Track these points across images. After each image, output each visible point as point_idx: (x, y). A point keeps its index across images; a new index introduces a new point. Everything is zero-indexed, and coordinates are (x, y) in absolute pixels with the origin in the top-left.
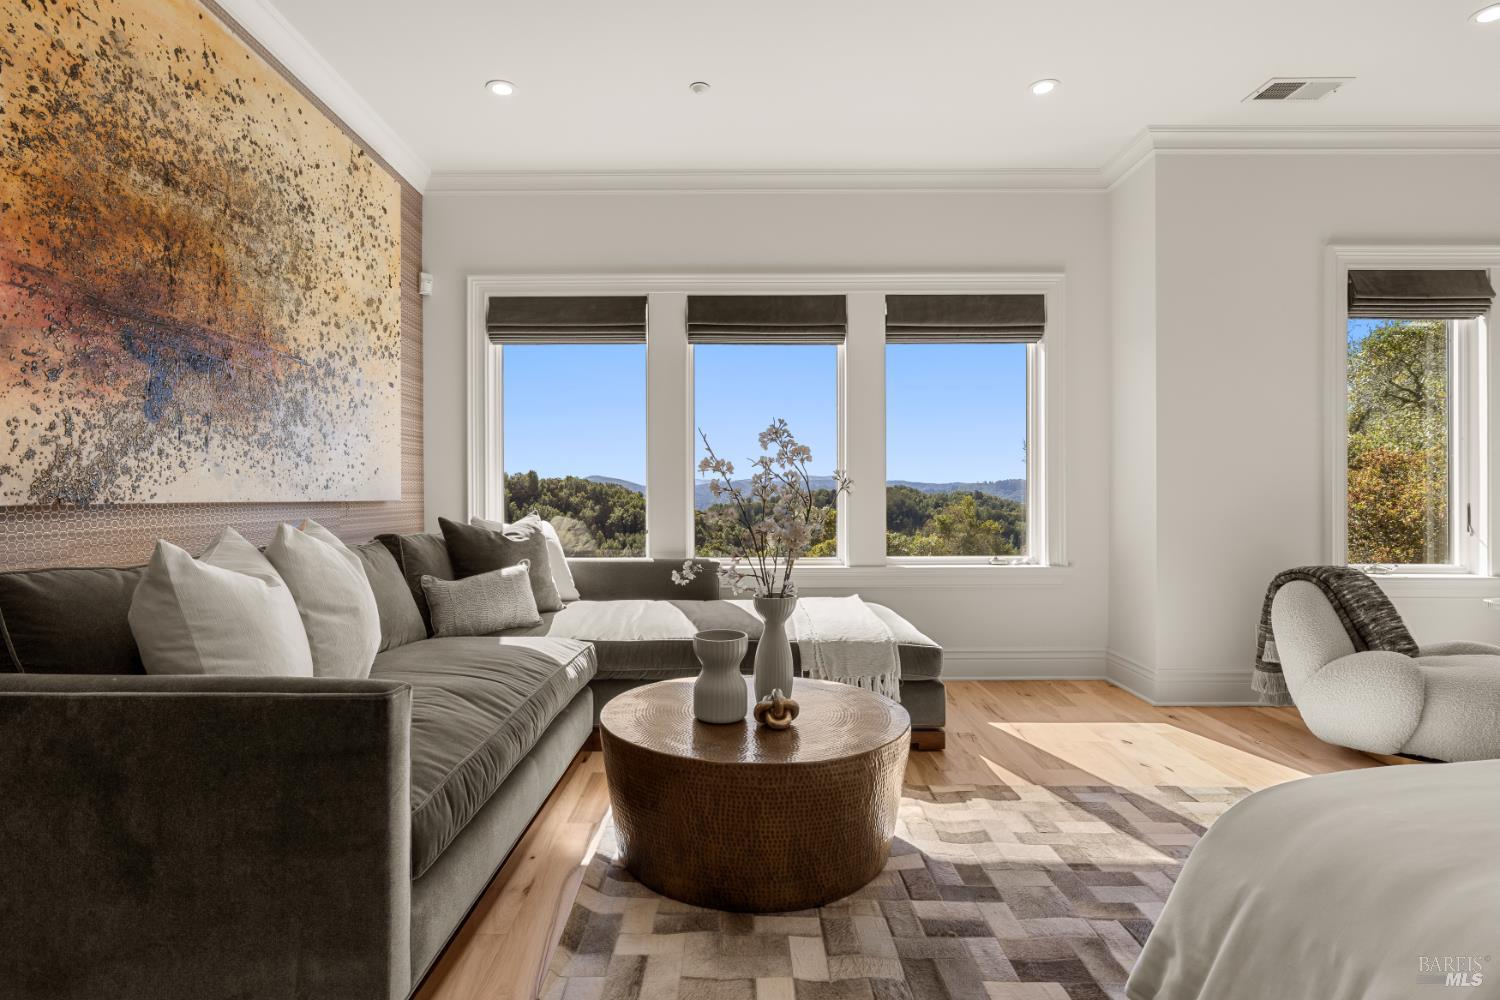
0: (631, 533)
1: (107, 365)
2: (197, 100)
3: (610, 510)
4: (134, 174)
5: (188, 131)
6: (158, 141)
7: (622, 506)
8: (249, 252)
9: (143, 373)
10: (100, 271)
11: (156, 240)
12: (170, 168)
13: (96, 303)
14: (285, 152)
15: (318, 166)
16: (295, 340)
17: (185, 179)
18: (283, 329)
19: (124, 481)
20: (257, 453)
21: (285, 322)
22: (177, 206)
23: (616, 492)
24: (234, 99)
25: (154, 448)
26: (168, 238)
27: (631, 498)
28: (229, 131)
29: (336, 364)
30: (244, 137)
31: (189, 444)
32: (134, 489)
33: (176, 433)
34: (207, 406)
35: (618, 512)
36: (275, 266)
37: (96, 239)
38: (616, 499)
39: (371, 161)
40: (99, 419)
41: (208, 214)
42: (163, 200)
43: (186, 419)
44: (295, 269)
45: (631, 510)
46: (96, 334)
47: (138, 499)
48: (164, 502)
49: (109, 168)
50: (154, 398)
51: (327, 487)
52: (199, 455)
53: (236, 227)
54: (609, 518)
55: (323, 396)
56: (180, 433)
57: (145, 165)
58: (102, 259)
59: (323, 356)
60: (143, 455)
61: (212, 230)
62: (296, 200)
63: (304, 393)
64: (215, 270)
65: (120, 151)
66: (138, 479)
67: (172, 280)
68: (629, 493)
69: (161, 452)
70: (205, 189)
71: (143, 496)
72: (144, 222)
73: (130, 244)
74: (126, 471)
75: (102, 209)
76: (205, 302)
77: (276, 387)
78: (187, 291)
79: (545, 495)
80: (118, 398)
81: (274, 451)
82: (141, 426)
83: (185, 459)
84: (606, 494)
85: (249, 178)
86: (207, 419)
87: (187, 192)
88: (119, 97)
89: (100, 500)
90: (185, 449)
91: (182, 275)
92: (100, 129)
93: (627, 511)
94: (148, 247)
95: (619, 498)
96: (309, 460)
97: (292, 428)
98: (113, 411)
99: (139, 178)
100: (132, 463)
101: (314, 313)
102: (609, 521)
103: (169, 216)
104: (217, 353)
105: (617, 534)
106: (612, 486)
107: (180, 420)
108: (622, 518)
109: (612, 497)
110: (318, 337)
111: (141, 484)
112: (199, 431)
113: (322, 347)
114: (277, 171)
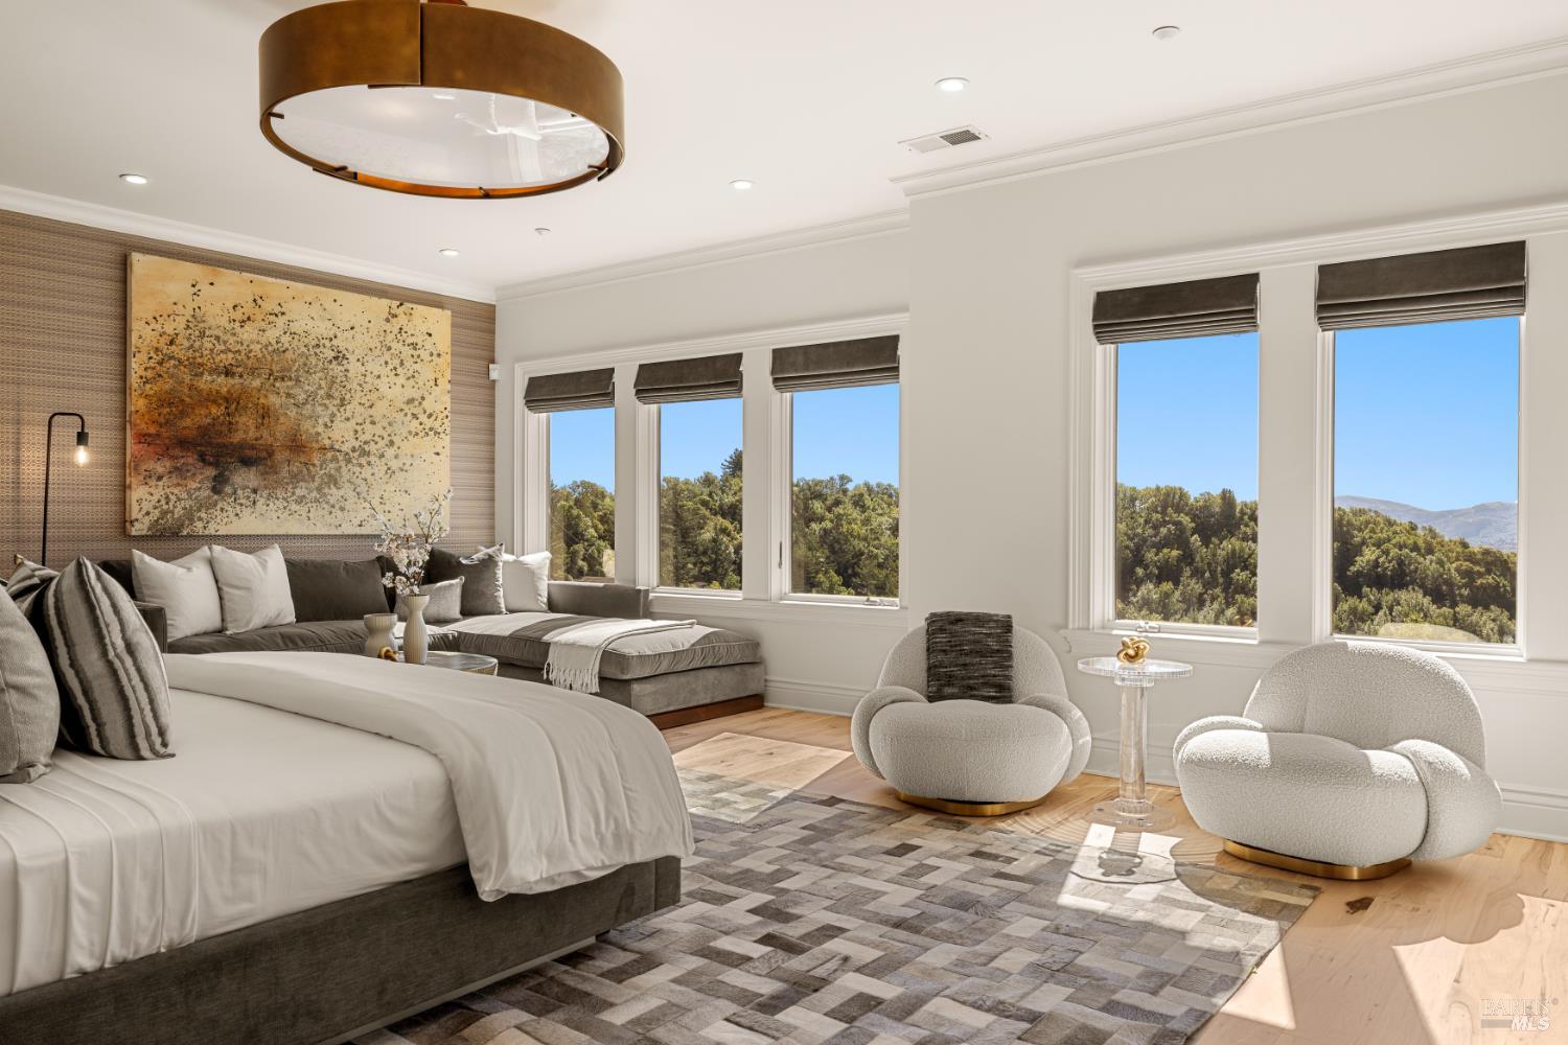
0: (1392, 589)
1: (188, 471)
2: (248, 326)
3: (1358, 550)
4: (207, 377)
5: (242, 344)
6: (223, 356)
7: (1378, 545)
8: (288, 395)
9: (211, 472)
10: (184, 428)
11: (219, 405)
12: (229, 367)
13: (183, 443)
14: (322, 328)
15: (352, 328)
16: (329, 438)
17: (240, 370)
18: (318, 434)
19: (199, 525)
20: (294, 507)
21: (320, 429)
22: (233, 386)
23: (1368, 523)
24: (276, 315)
25: (218, 507)
26: (227, 402)
27: (1395, 533)
28: (272, 334)
29: (372, 447)
30: (285, 333)
31: (241, 505)
32: (205, 528)
33: (233, 499)
34: (254, 483)
35: (1369, 555)
36: (311, 398)
37: (183, 414)
38: (1366, 534)
39: (411, 305)
40: (184, 496)
41: (257, 383)
42: (223, 384)
43: (240, 492)
44: (329, 396)
45: (1394, 552)
46: (183, 457)
47: (207, 532)
48: (225, 534)
49: (191, 380)
50: (218, 485)
51: (360, 526)
52: (250, 510)
53: (277, 385)
54: (1353, 563)
55: (357, 469)
56: (235, 499)
57: (215, 371)
58: (187, 422)
59: (357, 444)
60: (210, 511)
61: (259, 391)
62: (330, 354)
63: (338, 469)
64: (261, 411)
65: (196, 368)
66: (208, 523)
67: (230, 423)
68: (1390, 523)
69: (222, 510)
70: (253, 372)
71: (211, 530)
72: (212, 398)
73: (203, 411)
74: (200, 519)
75: (187, 399)
76: (253, 429)
77: (311, 468)
78: (240, 426)
79: (1247, 525)
80: (195, 485)
81: (309, 505)
82: (209, 497)
83: (239, 512)
84: (1349, 523)
85: (289, 355)
86: (255, 491)
87: (241, 376)
88: (197, 344)
89: (185, 533)
90: (238, 507)
91: (237, 419)
92: (187, 363)
93: (1386, 553)
94: (214, 410)
95: (1373, 531)
96: (342, 509)
97: (326, 490)
98: (192, 492)
99: (209, 378)
100: (203, 515)
101: (348, 419)
102: (1353, 569)
103: (228, 392)
104: (264, 454)
105: (1366, 589)
106: (1362, 512)
107: (235, 493)
108: (1376, 564)
109: (1360, 530)
110: (352, 433)
111: (210, 525)
112: (248, 497)
113: (357, 438)
114: (314, 343)
